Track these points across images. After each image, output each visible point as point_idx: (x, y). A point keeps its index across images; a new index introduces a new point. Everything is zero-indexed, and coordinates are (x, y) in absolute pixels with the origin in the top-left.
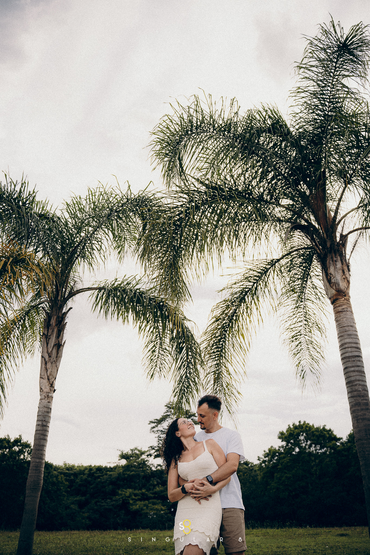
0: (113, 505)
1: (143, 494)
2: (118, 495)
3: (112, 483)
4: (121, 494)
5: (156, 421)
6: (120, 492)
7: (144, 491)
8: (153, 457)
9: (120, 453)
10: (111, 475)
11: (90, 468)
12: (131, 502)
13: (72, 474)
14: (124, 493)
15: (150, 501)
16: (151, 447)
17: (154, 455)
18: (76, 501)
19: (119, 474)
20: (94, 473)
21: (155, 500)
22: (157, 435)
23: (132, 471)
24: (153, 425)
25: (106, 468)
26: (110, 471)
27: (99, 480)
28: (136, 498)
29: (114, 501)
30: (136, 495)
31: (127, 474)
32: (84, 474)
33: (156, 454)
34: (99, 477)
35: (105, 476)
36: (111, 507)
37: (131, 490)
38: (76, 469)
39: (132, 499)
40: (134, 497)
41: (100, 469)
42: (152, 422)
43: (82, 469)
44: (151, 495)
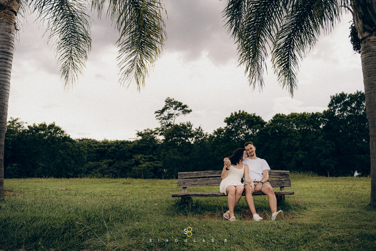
0: (128, 165)
1: (150, 158)
2: (134, 158)
3: (130, 151)
4: (135, 158)
5: (159, 111)
6: (135, 156)
7: (150, 156)
8: (159, 135)
9: (137, 132)
10: (129, 146)
11: (117, 142)
12: (142, 162)
13: (106, 146)
14: (137, 157)
15: (155, 162)
16: (157, 128)
17: (159, 133)
18: (107, 162)
19: (135, 146)
20: (119, 145)
21: (158, 162)
22: (160, 121)
23: (144, 144)
24: (158, 114)
25: (127, 142)
26: (129, 144)
27: (122, 149)
28: (145, 160)
29: (129, 162)
30: (145, 158)
31: (140, 145)
32: (114, 146)
33: (160, 132)
34: (122, 148)
35: (126, 147)
36: (127, 166)
37: (141, 155)
38: (109, 143)
39: (143, 161)
40: (143, 159)
41: (123, 143)
42: (157, 112)
43: (113, 143)
44: (156, 158)
